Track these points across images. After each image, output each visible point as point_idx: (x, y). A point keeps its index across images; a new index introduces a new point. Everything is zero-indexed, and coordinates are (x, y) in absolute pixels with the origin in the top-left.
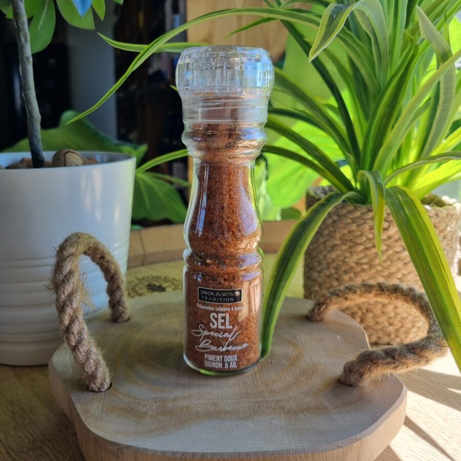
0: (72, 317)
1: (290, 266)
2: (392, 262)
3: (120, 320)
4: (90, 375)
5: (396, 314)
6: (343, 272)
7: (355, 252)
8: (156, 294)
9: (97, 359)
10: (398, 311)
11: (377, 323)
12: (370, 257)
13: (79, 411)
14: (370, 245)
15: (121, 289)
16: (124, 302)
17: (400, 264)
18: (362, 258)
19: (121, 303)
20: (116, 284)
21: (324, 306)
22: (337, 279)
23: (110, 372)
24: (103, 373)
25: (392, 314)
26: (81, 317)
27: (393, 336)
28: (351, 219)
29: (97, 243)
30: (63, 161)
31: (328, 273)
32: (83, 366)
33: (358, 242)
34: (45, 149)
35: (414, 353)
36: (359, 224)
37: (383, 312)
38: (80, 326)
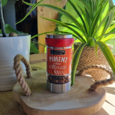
0: (20, 76)
3: (30, 78)
4: (26, 92)
6: (85, 63)
7: (88, 58)
10: (99, 72)
14: (91, 56)
15: (30, 69)
17: (99, 61)
19: (30, 73)
21: (82, 72)
22: (83, 65)
24: (29, 91)
25: (97, 73)
29: (24, 57)
30: (12, 35)
32: (24, 89)
37: (94, 73)
38: (22, 79)
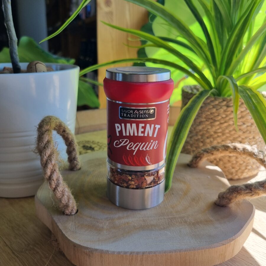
0: (52, 170)
1: (181, 135)
2: (236, 131)
3: (75, 169)
4: (65, 205)
5: (237, 162)
6: (206, 138)
7: (214, 126)
8: (89, 151)
9: (69, 195)
10: (239, 160)
11: (225, 167)
12: (223, 129)
13: (61, 228)
14: (222, 122)
15: (75, 150)
16: (77, 158)
17: (240, 133)
18: (218, 129)
19: (76, 158)
20: (72, 147)
21: (199, 159)
22: (202, 142)
23: (77, 203)
24: (73, 204)
25: (234, 162)
26: (57, 170)
27: (234, 174)
28: (213, 106)
29: (61, 122)
30: (35, 69)
31: (196, 138)
32: (60, 200)
33: (217, 119)
34: (21, 61)
35: (263, 187)
36: (218, 108)
37: (229, 161)
38: (58, 175)
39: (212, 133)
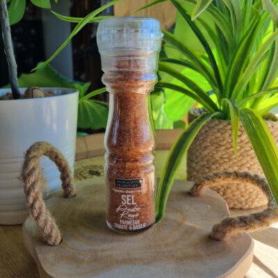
2: (243, 157)
3: (69, 196)
4: (47, 235)
5: (246, 190)
7: (220, 151)
9: (52, 225)
12: (229, 154)
14: (229, 147)
15: (69, 176)
16: (72, 185)
20: (66, 173)
21: (200, 187)
26: (40, 198)
30: (31, 94)
33: (222, 144)
36: (222, 133)
37: (237, 189)
39: (218, 159)
